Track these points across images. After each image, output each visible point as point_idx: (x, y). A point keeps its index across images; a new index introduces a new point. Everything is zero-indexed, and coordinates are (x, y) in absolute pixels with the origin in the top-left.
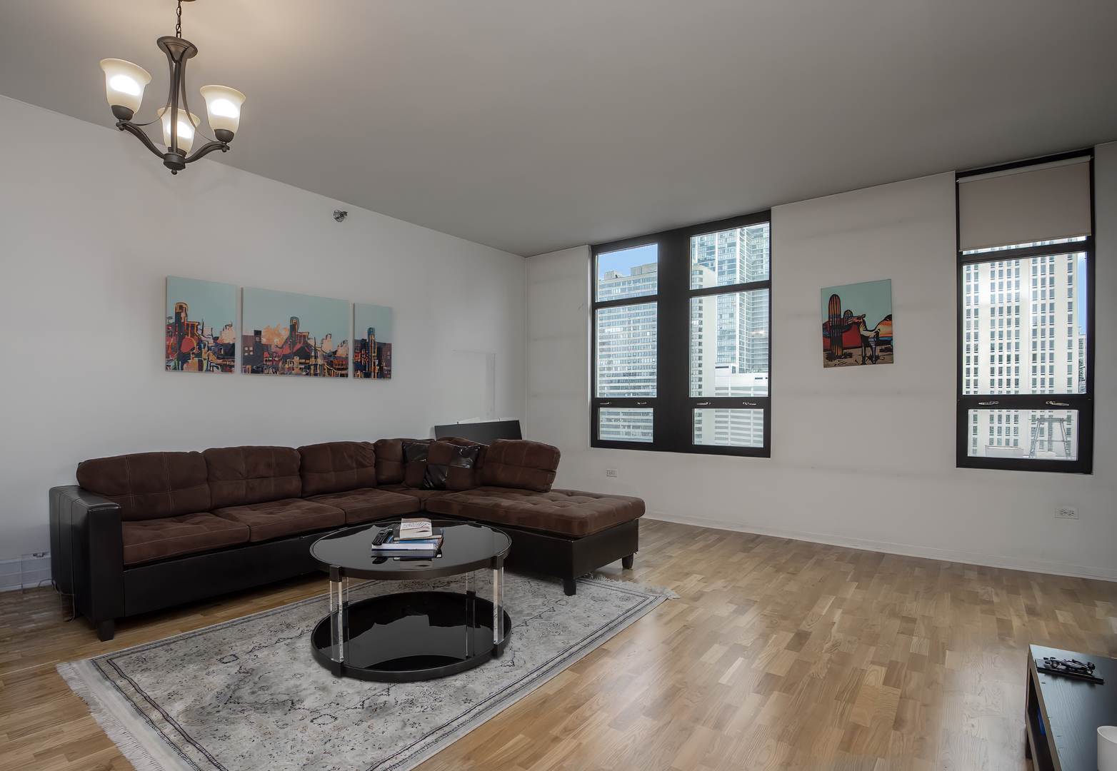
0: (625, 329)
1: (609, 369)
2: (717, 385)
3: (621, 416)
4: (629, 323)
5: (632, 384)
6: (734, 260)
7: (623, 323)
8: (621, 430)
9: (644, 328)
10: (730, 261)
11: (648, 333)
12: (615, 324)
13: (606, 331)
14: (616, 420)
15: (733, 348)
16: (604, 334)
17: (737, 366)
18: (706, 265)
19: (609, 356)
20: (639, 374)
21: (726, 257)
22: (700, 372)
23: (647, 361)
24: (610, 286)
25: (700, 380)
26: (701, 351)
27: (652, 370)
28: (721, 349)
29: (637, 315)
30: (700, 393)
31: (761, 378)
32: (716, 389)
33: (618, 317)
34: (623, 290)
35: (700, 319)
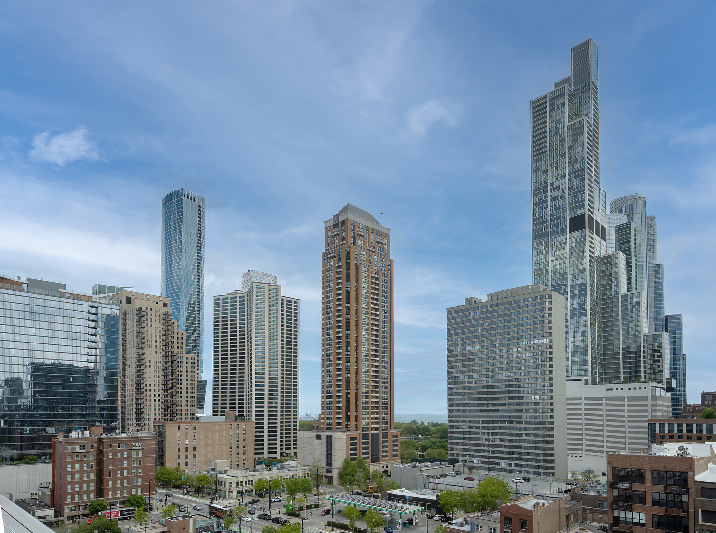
0: (483, 347)
1: (471, 382)
2: (568, 396)
3: (482, 425)
4: (487, 342)
5: (490, 396)
6: (585, 284)
7: (482, 342)
8: (481, 436)
9: (499, 346)
10: (581, 285)
11: (504, 351)
12: (475, 344)
13: (467, 350)
14: (477, 428)
15: (585, 363)
16: (464, 352)
17: (590, 379)
18: (557, 291)
19: (470, 371)
20: (497, 387)
21: (577, 282)
22: (551, 385)
23: (503, 375)
24: (469, 310)
25: (552, 391)
26: (551, 366)
27: (507, 384)
28: (574, 363)
29: (494, 335)
30: (551, 404)
31: (612, 390)
32: (568, 399)
33: (477, 337)
34: (481, 313)
35: (550, 337)
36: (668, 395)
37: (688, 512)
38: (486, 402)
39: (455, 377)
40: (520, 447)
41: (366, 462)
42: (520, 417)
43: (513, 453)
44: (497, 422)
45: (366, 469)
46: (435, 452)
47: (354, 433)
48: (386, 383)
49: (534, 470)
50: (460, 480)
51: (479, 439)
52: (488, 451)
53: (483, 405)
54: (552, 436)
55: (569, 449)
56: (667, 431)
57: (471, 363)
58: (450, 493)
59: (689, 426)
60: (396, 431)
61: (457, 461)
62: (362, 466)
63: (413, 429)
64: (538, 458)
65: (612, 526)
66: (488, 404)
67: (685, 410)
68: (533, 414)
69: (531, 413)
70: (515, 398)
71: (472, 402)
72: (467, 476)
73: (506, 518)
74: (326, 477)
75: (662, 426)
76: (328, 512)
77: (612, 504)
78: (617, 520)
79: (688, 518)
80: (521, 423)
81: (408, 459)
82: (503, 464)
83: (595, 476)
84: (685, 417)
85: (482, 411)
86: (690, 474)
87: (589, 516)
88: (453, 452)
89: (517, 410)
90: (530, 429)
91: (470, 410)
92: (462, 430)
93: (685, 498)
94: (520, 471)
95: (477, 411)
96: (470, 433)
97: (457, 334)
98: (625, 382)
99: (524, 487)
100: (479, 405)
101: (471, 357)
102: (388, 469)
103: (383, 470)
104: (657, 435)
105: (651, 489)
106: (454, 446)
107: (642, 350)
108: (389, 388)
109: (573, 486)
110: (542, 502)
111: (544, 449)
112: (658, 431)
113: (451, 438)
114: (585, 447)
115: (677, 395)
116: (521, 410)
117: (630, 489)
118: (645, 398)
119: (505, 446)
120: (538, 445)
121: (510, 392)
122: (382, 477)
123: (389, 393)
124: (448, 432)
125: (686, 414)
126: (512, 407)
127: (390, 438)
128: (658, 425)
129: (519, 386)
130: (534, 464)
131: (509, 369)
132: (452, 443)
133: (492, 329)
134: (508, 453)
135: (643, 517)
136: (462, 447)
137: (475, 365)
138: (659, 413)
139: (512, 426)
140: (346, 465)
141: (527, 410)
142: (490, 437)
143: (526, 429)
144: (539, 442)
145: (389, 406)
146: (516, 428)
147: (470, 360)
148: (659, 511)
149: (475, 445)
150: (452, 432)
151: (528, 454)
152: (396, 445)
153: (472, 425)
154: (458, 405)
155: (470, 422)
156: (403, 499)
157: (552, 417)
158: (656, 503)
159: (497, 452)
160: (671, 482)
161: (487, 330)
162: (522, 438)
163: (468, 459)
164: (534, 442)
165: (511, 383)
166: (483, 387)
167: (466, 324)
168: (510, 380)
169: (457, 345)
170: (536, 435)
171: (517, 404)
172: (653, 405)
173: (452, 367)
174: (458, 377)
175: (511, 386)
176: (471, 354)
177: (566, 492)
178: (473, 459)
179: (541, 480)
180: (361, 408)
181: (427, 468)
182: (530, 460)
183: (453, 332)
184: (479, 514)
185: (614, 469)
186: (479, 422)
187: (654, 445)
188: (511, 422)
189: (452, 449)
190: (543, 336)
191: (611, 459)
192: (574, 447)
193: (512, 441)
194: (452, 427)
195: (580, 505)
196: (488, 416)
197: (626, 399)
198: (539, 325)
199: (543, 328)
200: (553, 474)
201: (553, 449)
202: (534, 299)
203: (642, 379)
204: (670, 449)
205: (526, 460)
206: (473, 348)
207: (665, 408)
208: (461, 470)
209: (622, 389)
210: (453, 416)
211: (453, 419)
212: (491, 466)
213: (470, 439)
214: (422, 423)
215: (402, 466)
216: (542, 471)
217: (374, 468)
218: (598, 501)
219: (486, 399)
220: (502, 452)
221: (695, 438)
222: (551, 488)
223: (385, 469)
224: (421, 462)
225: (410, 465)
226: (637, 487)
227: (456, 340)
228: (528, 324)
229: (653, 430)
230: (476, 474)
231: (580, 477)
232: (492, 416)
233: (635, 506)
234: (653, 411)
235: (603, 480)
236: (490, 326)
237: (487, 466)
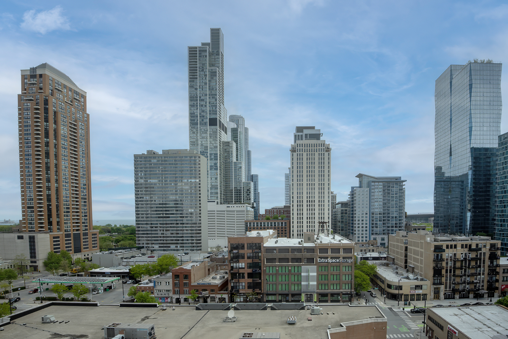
0: (159, 181)
1: (152, 201)
2: (208, 210)
3: (159, 225)
4: (162, 178)
5: (164, 209)
6: (217, 154)
7: (159, 177)
9: (170, 181)
10: (215, 154)
11: (173, 184)
12: (154, 178)
13: (149, 181)
14: (156, 227)
15: (217, 193)
16: (147, 183)
17: (219, 201)
18: (203, 155)
19: (151, 194)
20: (169, 204)
21: (213, 152)
22: (200, 204)
23: (173, 197)
24: (150, 157)
25: (200, 207)
26: (200, 194)
27: (175, 202)
28: (211, 193)
29: (166, 174)
30: (200, 214)
31: (229, 207)
32: (208, 211)
33: (156, 174)
34: (158, 161)
35: (200, 179)
36: (253, 210)
37: (261, 260)
38: (162, 212)
39: (141, 198)
40: (183, 237)
41: (69, 253)
42: (182, 220)
43: (178, 240)
44: (169, 224)
45: (69, 258)
46: (127, 243)
47: (56, 233)
48: (85, 199)
49: (191, 248)
50: (145, 258)
51: (157, 234)
52: (163, 240)
53: (160, 214)
54: (200, 230)
55: (209, 236)
56: (252, 226)
57: (152, 189)
58: (139, 267)
59: (261, 223)
60: (95, 231)
61: (143, 247)
62: (65, 256)
63: (108, 230)
64: (193, 242)
65: (230, 271)
66: (163, 214)
67: (259, 217)
68: (190, 219)
69: (189, 218)
70: (180, 211)
71: (152, 212)
72: (150, 255)
73: (175, 275)
74: (30, 266)
75: (250, 223)
76: (36, 291)
77: (230, 261)
78: (232, 267)
79: (261, 262)
80: (184, 224)
81: (105, 248)
82: (173, 247)
83: (222, 248)
84: (259, 219)
85: (159, 217)
86: (262, 243)
87: (219, 268)
88: (140, 242)
89: (181, 217)
90: (188, 227)
91: (151, 217)
92: (146, 229)
93: (260, 254)
94: (183, 250)
95: (156, 217)
96: (152, 231)
97: (141, 171)
98: (235, 204)
99: (185, 258)
100: (157, 214)
101: (152, 186)
102: (89, 257)
103: (85, 257)
104: (248, 228)
105: (246, 252)
106: (140, 239)
107: (242, 189)
108: (88, 202)
109: (212, 254)
110: (195, 264)
111: (196, 237)
112: (249, 226)
113: (138, 234)
114: (216, 235)
115: (256, 209)
116: (183, 217)
117: (238, 253)
118: (243, 211)
119: (174, 237)
120: (193, 235)
121: (176, 207)
122: (84, 261)
123: (88, 205)
124: (135, 231)
125: (259, 218)
126: (178, 215)
127: (90, 236)
128: (249, 223)
129: (182, 204)
130: (191, 245)
131: (176, 194)
132: (139, 237)
133: (166, 171)
134: (176, 240)
135: (243, 264)
136: (146, 239)
137: (154, 191)
138: (249, 218)
139: (178, 225)
140: (50, 256)
141: (186, 217)
142: (165, 232)
143: (186, 227)
144: (193, 233)
145: (88, 215)
146: (181, 227)
147: (151, 188)
148: (250, 261)
149: (155, 237)
150: (139, 231)
151: (187, 240)
152: (96, 240)
153: (152, 226)
154: (143, 214)
155: (151, 224)
156: (104, 274)
157: (200, 220)
158: (249, 258)
159: (169, 240)
160: (254, 248)
161: (162, 171)
162: (184, 232)
163: (150, 245)
164: (191, 233)
165: (177, 202)
166: (160, 204)
167: (148, 166)
168: (176, 201)
169: (141, 178)
170: (192, 230)
171: (181, 214)
172: (247, 214)
173: (138, 191)
174: (143, 197)
175: (177, 204)
176: (152, 184)
177: (208, 257)
178: (153, 245)
179: (194, 253)
180: (62, 216)
181: (120, 254)
182: (189, 243)
183: (139, 169)
184: (159, 276)
185: (231, 244)
186: (157, 224)
187: (248, 232)
188: (178, 224)
189: (139, 240)
190: (195, 178)
191: (229, 239)
192: (211, 235)
193: (178, 234)
194: (139, 227)
195: (215, 263)
196: (163, 221)
197: (235, 211)
198: (194, 172)
199: (195, 173)
200: (201, 250)
201: (200, 237)
202: (191, 157)
203: (242, 202)
204: (253, 234)
205: (186, 243)
206: (153, 181)
207: (251, 216)
208: (145, 252)
209: (234, 207)
210: (139, 221)
211: (139, 222)
212: (165, 248)
213: (151, 234)
214: (115, 226)
215: (101, 253)
216: (195, 248)
217: (76, 257)
218: (223, 260)
219: (161, 211)
220: (172, 240)
221: (263, 228)
222: (200, 256)
223: (87, 256)
224: (116, 250)
225: (107, 252)
226: (241, 251)
227: (141, 175)
228: (187, 170)
229: (247, 226)
230: (156, 254)
231: (214, 249)
232: (166, 221)
233: (240, 260)
234: (247, 217)
235: (226, 250)
236: (163, 169)
237: (163, 249)
